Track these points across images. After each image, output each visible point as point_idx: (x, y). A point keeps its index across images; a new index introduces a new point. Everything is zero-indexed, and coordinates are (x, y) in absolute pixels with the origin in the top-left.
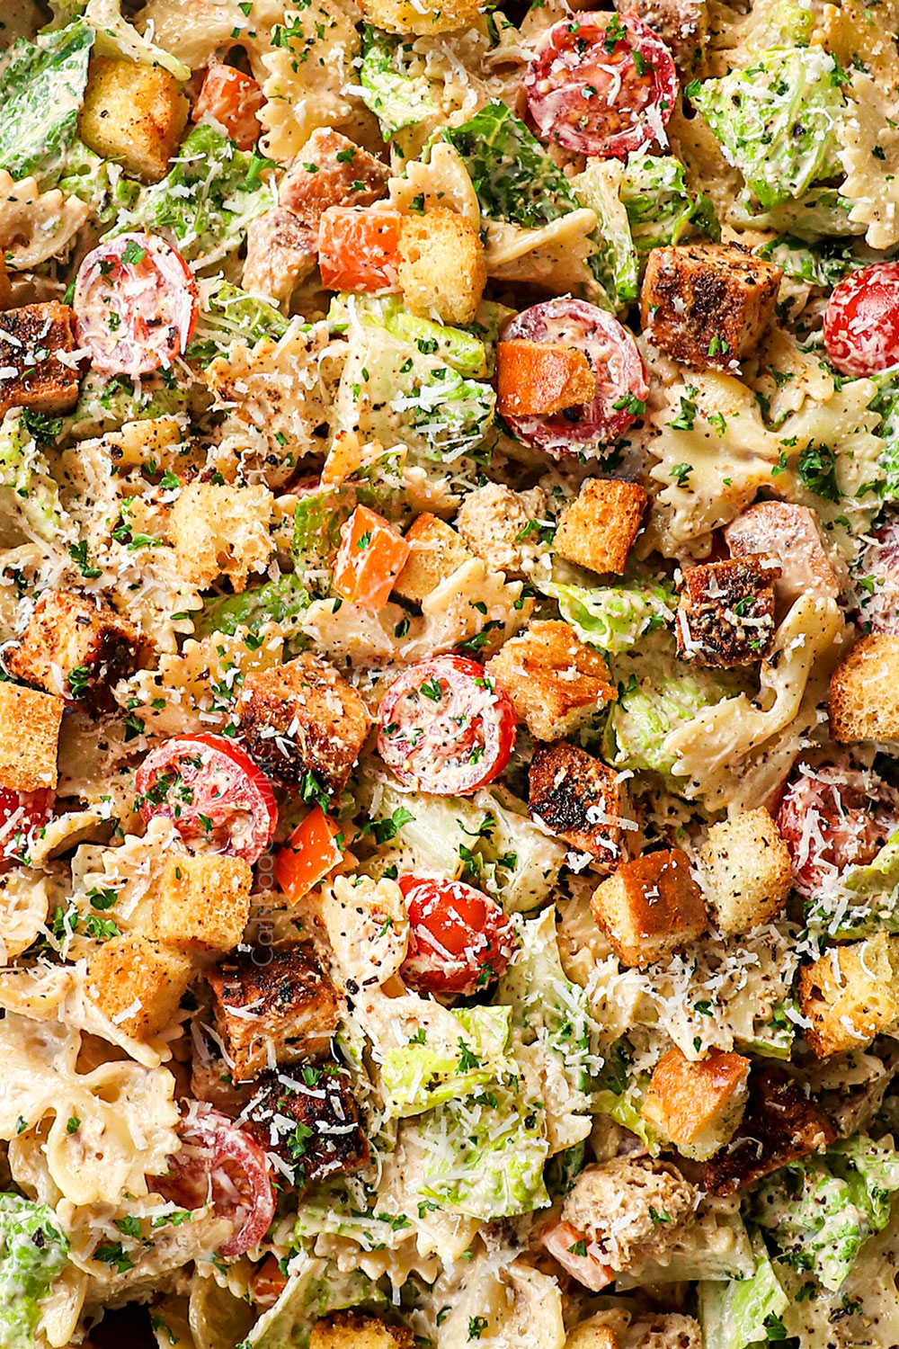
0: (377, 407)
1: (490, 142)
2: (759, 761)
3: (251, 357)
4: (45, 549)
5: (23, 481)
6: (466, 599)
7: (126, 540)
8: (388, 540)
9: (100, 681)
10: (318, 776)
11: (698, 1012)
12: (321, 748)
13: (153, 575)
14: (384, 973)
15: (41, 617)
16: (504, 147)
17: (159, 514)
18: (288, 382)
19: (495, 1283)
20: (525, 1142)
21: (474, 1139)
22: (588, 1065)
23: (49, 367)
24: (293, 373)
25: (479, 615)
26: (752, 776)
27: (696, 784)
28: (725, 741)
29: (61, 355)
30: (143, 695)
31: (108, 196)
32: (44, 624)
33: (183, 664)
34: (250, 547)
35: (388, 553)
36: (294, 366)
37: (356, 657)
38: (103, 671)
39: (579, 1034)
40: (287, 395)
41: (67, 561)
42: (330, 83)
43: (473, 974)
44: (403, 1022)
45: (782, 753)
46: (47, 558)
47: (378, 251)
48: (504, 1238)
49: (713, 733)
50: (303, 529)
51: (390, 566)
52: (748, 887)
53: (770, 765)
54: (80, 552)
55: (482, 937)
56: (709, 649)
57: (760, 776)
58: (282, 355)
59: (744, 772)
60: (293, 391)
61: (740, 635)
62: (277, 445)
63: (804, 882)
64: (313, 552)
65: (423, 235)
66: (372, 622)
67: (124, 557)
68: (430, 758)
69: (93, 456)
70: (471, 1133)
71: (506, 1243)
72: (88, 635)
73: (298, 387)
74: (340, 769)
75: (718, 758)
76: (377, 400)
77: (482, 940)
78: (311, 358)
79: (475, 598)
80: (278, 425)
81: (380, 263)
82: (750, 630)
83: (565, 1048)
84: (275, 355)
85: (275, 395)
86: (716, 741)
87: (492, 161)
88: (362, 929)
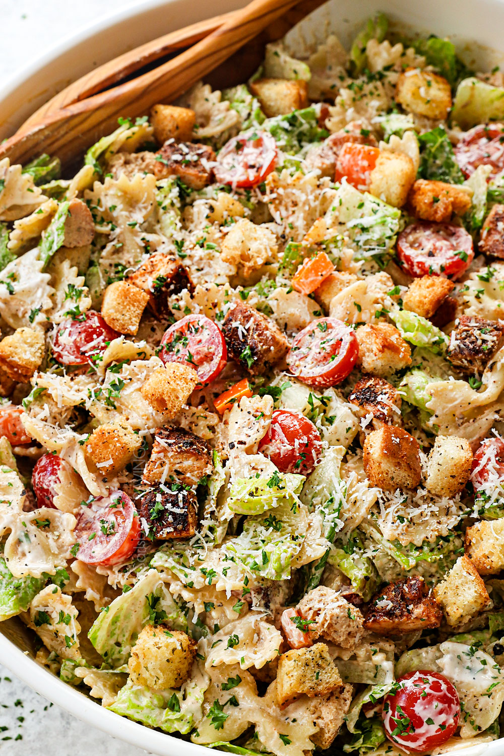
0: (341, 224)
1: (433, 150)
2: (471, 421)
3: (290, 180)
4: (164, 239)
5: (167, 203)
6: (353, 300)
7: (202, 246)
8: (325, 258)
9: (169, 290)
10: (252, 349)
11: (398, 521)
12: (259, 335)
13: (210, 266)
14: (250, 441)
15: (152, 259)
16: (439, 155)
17: (220, 238)
18: (303, 197)
19: (250, 627)
20: (288, 544)
21: (263, 541)
22: (336, 525)
23: (196, 164)
24: (307, 195)
25: (356, 312)
26: (465, 428)
27: (437, 416)
28: (457, 396)
29: (204, 161)
30: (182, 304)
31: (249, 115)
32: (152, 262)
33: (206, 294)
34: (259, 252)
35: (323, 264)
36: (309, 191)
37: (290, 324)
38: (172, 287)
39: (336, 505)
40: (300, 205)
41: (173, 248)
42: (368, 115)
43: (294, 457)
44: (251, 468)
45: (484, 419)
46: (163, 243)
47: (365, 163)
48: (263, 598)
49: (452, 390)
50: (287, 257)
51: (322, 271)
52: (447, 463)
53: (476, 424)
54: (180, 245)
55: (305, 438)
56: (462, 346)
57: (470, 429)
58: (305, 183)
59: (462, 424)
60: (304, 204)
61: (479, 342)
62: (288, 230)
63: (479, 479)
64: (287, 270)
65: (388, 159)
66: (304, 305)
67: (199, 252)
68: (310, 362)
69: (200, 208)
70: (263, 539)
71: (263, 602)
72: (173, 266)
73: (306, 202)
74: (264, 347)
75: (450, 405)
76: (342, 220)
77: (305, 440)
78: (318, 191)
79: (357, 301)
80: (291, 220)
81: (364, 170)
82: (484, 341)
83: (326, 511)
84: (302, 182)
85: (295, 204)
86: (452, 395)
87: (431, 160)
88: (247, 422)
